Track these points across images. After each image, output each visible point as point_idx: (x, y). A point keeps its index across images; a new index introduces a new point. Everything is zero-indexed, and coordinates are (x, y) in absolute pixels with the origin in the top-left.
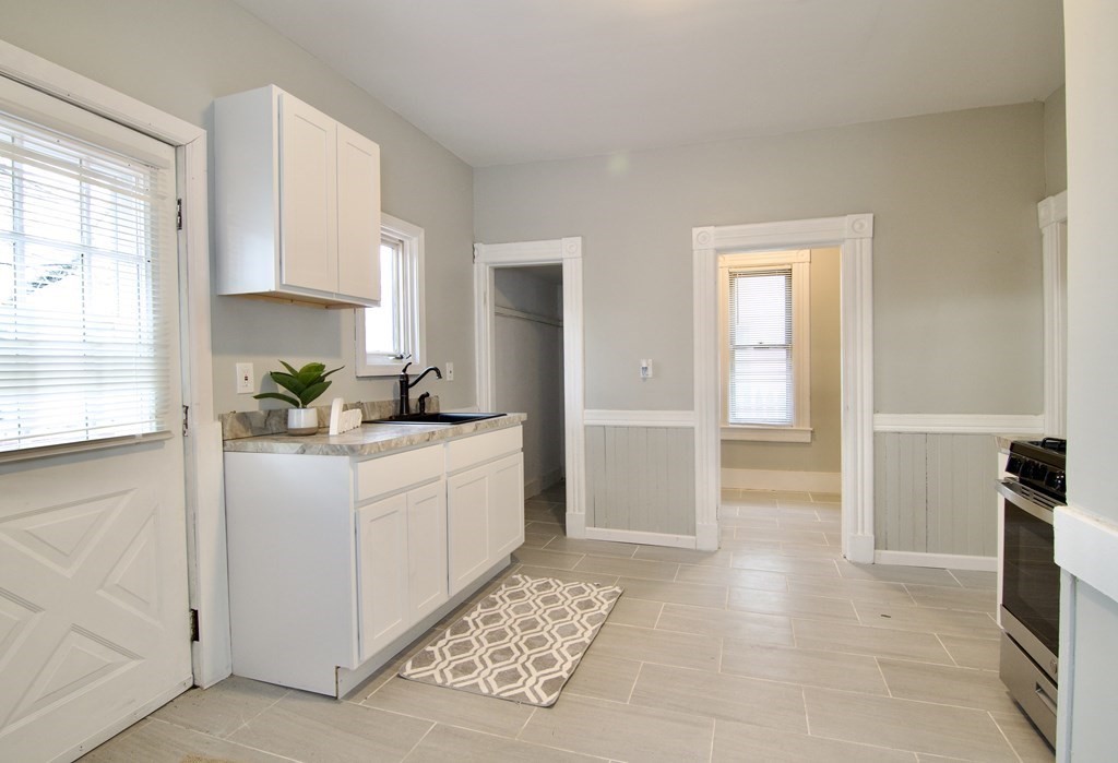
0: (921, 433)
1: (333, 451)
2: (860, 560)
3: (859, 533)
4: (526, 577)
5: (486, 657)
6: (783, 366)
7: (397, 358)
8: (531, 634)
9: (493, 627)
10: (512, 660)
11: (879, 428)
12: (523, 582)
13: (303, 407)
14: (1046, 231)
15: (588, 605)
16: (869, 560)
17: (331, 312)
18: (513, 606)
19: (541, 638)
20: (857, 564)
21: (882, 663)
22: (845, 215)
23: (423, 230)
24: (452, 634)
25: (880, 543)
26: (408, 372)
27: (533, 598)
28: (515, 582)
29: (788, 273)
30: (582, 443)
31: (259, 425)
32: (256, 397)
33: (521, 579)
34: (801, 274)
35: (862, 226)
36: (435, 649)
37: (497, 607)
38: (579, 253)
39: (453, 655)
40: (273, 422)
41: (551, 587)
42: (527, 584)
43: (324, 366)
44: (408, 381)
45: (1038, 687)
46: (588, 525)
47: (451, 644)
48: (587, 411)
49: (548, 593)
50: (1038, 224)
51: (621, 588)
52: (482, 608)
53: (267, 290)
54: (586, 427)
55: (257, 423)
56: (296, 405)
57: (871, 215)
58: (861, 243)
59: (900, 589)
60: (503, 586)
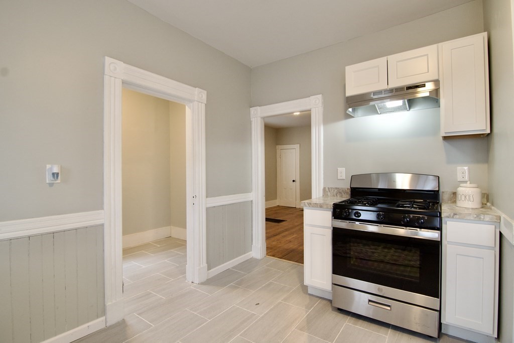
0: (221, 206)
2: (203, 281)
16: (206, 279)
22: (196, 87)
25: (209, 267)
35: (202, 96)
57: (206, 92)
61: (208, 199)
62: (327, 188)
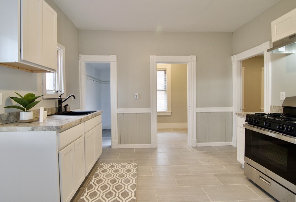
0: (207, 112)
1: (48, 129)
2: (193, 146)
3: (193, 139)
4: (105, 164)
5: (104, 197)
6: (164, 95)
7: (56, 92)
8: (116, 184)
9: (101, 184)
10: (114, 196)
11: (198, 111)
12: (105, 166)
13: (27, 111)
14: (233, 63)
15: (129, 171)
16: (195, 146)
17: (34, 74)
18: (105, 175)
19: (119, 185)
20: (193, 147)
21: (215, 175)
22: (190, 55)
23: (65, 47)
24: (88, 190)
25: (198, 141)
26: (61, 97)
27: (110, 171)
28: (102, 167)
29: (165, 71)
30: (117, 119)
31: (5, 119)
32: (5, 108)
33: (103, 165)
34: (169, 71)
35: (194, 59)
36: (84, 197)
37: (99, 176)
38: (116, 60)
39: (91, 198)
40: (11, 118)
41: (115, 166)
42: (106, 166)
43: (35, 95)
44: (61, 100)
45: (260, 176)
46: (118, 144)
47: (89, 194)
48: (118, 109)
49: (114, 168)
50: (231, 62)
51: (137, 163)
52: (95, 178)
53: (14, 62)
54: (118, 114)
55: (4, 118)
56: (24, 110)
57: (196, 56)
58: (193, 63)
59: (206, 153)
60: (99, 168)
61: (197, 108)
62: (273, 106)
